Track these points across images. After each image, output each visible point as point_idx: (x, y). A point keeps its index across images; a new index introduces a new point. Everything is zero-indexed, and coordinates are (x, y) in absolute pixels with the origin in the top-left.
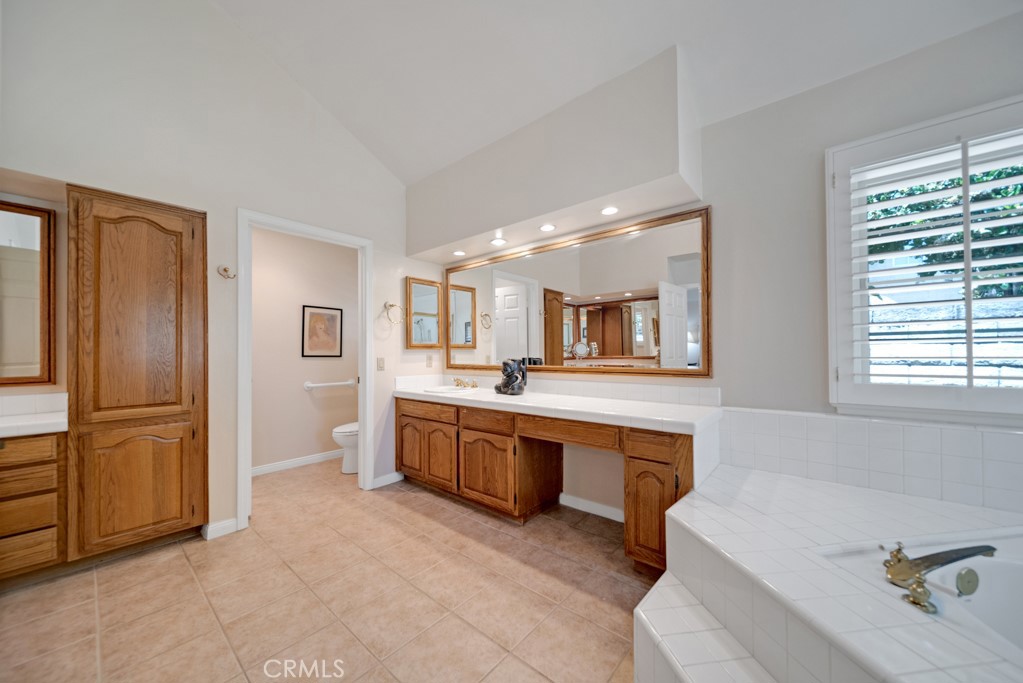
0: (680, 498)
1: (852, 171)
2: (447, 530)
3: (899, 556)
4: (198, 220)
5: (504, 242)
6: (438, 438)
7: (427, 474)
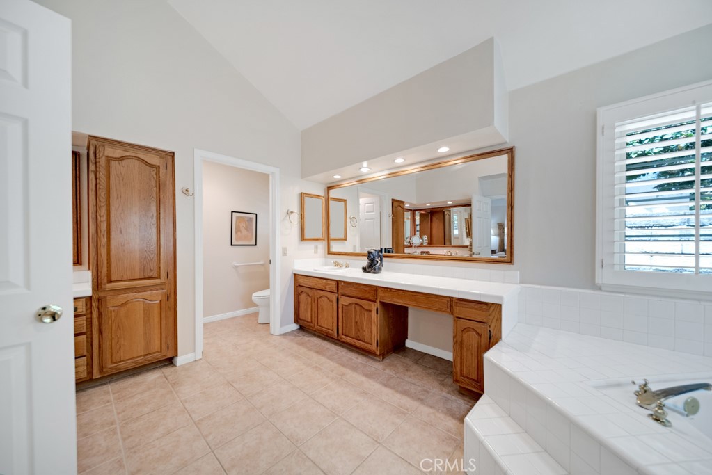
0: (492, 346)
1: (616, 124)
2: (331, 363)
3: (645, 388)
4: (169, 157)
5: (369, 169)
6: (324, 302)
7: (316, 324)
